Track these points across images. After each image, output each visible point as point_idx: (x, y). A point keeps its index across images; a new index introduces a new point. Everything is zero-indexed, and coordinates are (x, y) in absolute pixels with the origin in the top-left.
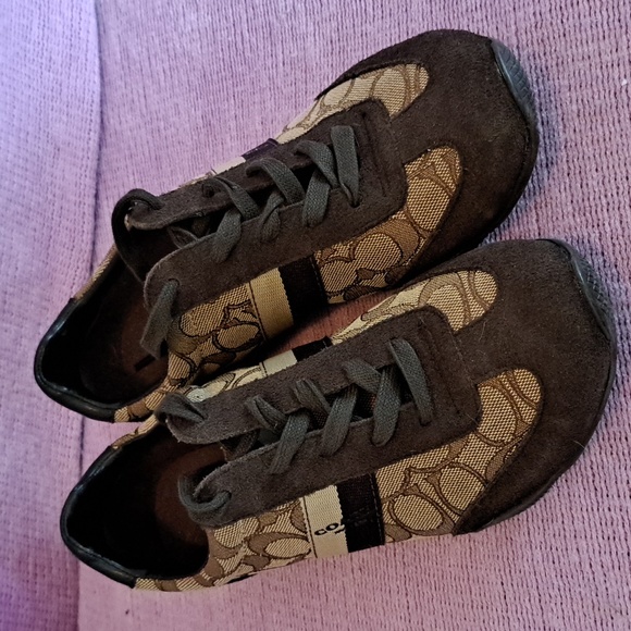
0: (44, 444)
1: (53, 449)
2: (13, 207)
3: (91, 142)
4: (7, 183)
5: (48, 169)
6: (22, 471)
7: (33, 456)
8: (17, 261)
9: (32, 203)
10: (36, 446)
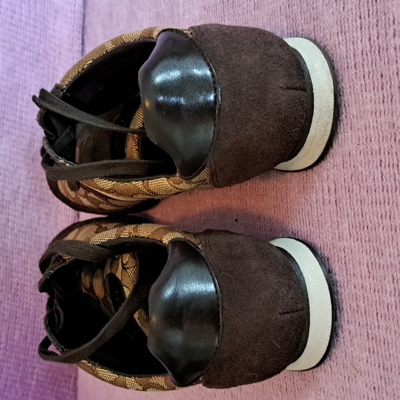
0: (52, 214)
1: (59, 217)
2: (27, 53)
3: (77, 6)
4: (21, 36)
5: (51, 26)
6: (36, 230)
7: (44, 221)
8: (31, 90)
9: (41, 51)
10: (46, 214)
